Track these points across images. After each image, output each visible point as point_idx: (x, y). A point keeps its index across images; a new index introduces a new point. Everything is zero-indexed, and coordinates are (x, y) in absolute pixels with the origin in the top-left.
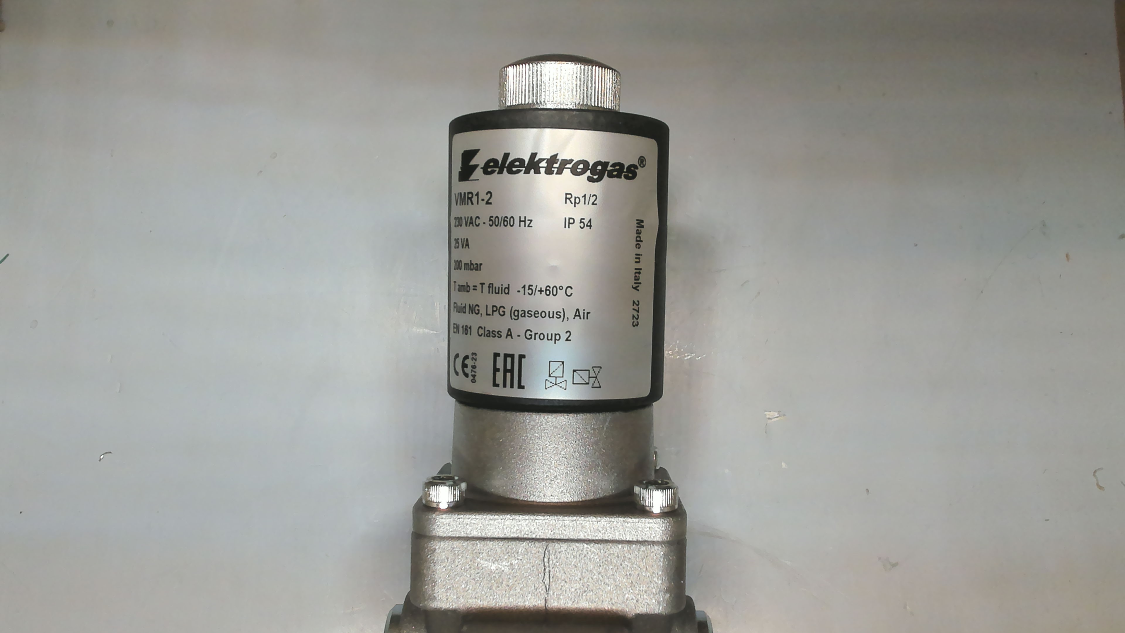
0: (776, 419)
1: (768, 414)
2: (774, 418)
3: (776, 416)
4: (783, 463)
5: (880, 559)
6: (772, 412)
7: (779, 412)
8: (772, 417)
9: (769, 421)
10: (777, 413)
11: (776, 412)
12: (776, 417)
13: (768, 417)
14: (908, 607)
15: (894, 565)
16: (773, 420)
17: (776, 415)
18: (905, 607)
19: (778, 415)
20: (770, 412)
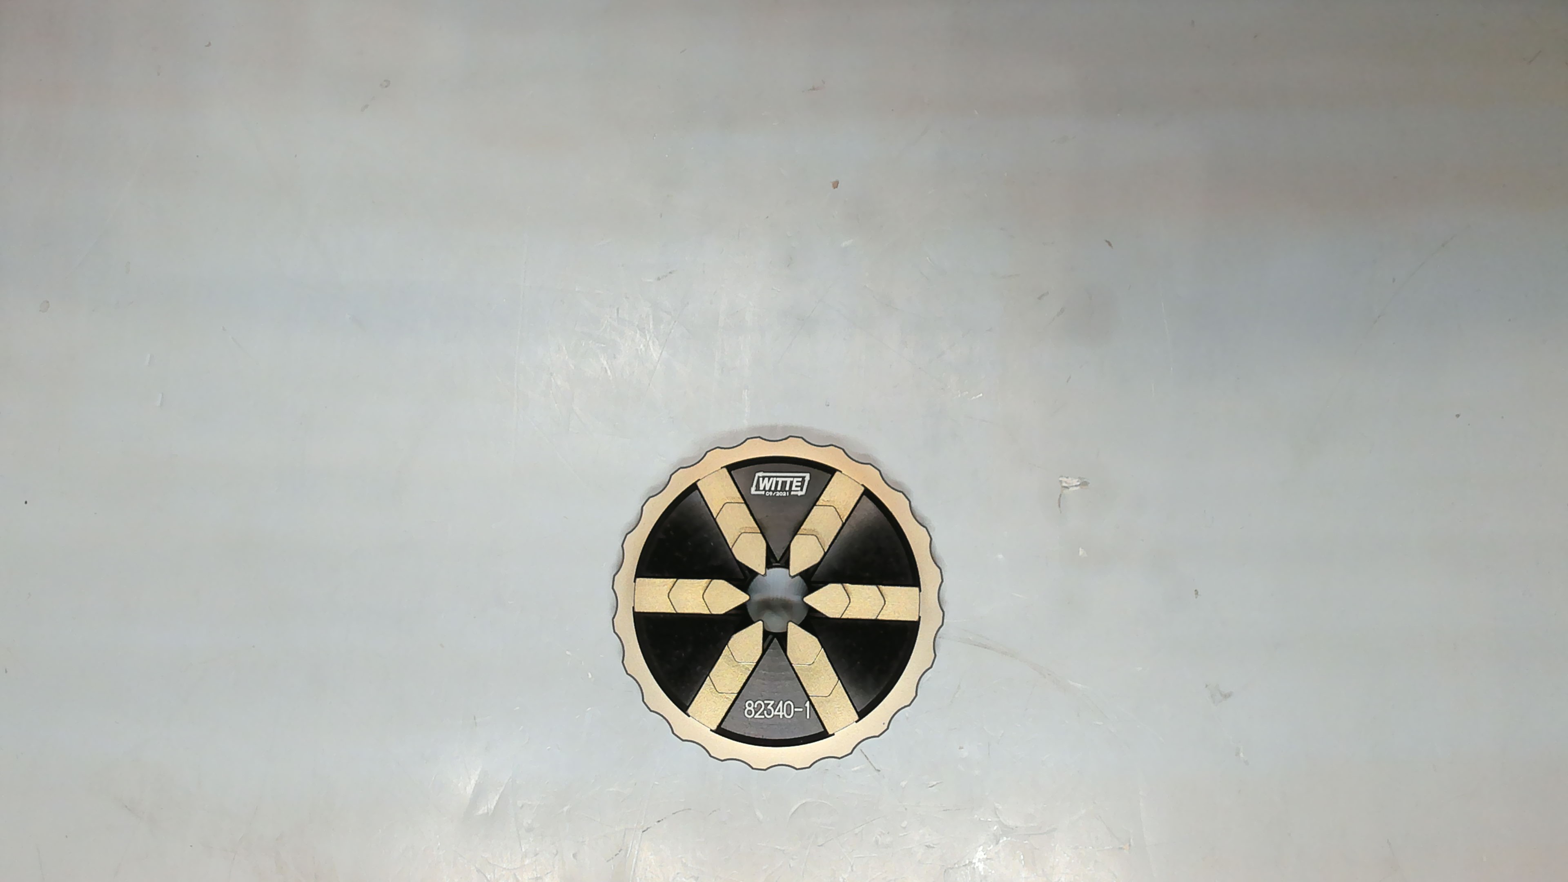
0: (1075, 488)
1: (1066, 481)
2: (1072, 486)
3: (1074, 484)
4: (1080, 549)
5: (1207, 686)
6: (1070, 479)
7: (1079, 478)
8: (1071, 485)
9: (1066, 491)
10: (1077, 480)
11: (1076, 478)
12: (1076, 486)
13: (1064, 484)
14: (1241, 755)
15: (1227, 696)
16: (1071, 489)
17: (1076, 482)
18: (1237, 754)
19: (1078, 483)
20: (1067, 478)
